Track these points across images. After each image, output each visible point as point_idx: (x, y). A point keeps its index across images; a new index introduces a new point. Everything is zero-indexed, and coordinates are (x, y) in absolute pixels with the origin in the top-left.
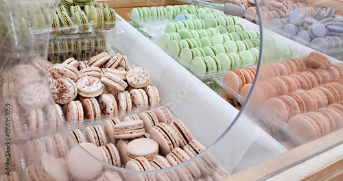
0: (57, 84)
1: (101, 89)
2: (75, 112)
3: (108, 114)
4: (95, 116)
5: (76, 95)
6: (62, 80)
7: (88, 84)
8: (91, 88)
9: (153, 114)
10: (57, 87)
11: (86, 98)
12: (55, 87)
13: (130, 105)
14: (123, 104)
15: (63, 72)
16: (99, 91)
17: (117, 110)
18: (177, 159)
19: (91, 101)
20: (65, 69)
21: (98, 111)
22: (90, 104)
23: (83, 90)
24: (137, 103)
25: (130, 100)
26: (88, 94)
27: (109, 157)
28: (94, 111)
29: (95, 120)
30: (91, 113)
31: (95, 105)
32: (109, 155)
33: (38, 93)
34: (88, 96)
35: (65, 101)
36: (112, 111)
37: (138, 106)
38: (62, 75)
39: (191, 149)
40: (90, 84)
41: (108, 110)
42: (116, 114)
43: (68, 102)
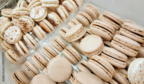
0: (19, 23)
1: (45, 12)
2: (39, 34)
3: (57, 24)
4: (51, 30)
5: (34, 23)
6: (21, 19)
7: (36, 13)
8: (39, 14)
9: (84, 14)
10: (21, 24)
11: (40, 22)
12: (20, 25)
13: (67, 12)
14: (62, 15)
15: (18, 14)
16: (44, 14)
17: (61, 20)
18: (122, 45)
19: (44, 22)
20: (18, 12)
21: (51, 26)
22: (44, 25)
23: (35, 18)
24: (70, 9)
25: (65, 10)
26: (40, 19)
27: (72, 56)
28: (49, 27)
29: (52, 32)
30: (48, 29)
31: (47, 24)
32: (71, 55)
33: (13, 33)
34: (41, 20)
35: (30, 30)
36: (59, 22)
37: (71, 11)
38: (19, 15)
39: (127, 31)
40: (38, 12)
41: (56, 23)
42: (62, 22)
43: (32, 29)
